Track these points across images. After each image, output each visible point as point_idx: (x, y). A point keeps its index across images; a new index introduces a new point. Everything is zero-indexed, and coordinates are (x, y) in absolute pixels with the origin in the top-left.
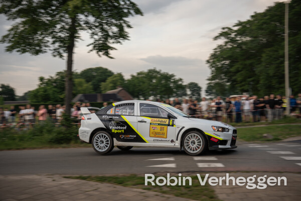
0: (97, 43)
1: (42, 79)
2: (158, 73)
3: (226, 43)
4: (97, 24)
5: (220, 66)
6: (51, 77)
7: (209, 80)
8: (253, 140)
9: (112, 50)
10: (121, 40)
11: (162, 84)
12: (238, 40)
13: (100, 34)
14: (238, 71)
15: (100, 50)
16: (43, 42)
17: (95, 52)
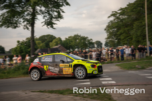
0: (47, 21)
1: (18, 42)
2: (79, 36)
3: (114, 19)
4: (46, 11)
5: (112, 31)
6: (23, 41)
7: (106, 39)
8: (131, 69)
9: (54, 24)
10: (59, 19)
11: (81, 42)
12: (121, 18)
13: (48, 16)
14: (121, 34)
15: (48, 25)
16: (18, 22)
17: (46, 26)
